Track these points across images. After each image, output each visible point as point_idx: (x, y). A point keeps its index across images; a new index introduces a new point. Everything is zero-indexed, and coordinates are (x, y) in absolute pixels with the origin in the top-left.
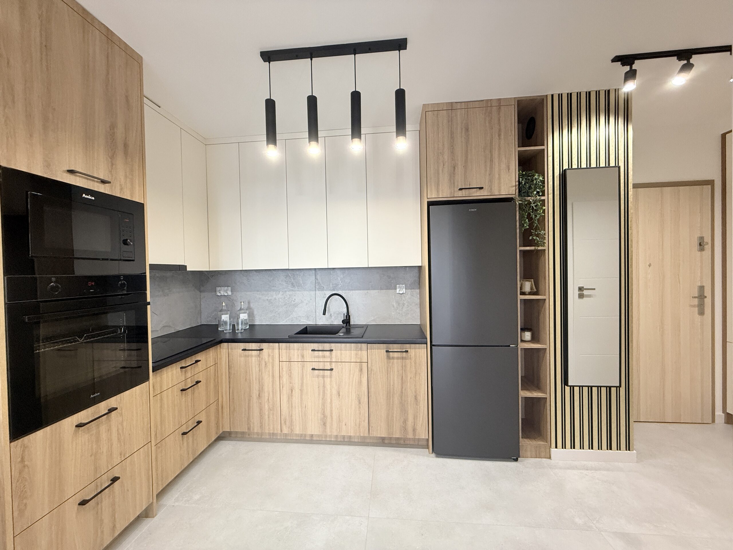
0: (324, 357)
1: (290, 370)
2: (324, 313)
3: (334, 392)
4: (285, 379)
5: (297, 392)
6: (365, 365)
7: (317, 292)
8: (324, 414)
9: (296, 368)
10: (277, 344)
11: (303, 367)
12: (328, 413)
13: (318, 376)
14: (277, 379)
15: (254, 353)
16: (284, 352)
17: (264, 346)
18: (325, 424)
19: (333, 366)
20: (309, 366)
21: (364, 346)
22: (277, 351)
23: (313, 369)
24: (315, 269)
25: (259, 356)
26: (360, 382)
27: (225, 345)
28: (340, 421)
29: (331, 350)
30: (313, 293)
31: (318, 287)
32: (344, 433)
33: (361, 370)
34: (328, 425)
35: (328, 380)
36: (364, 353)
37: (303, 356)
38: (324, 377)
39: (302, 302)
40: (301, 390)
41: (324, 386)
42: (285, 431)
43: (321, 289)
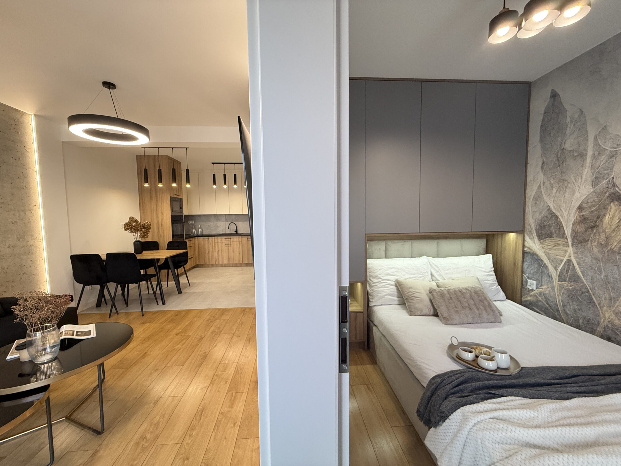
0: (228, 240)
1: (218, 245)
2: (229, 228)
3: (232, 251)
4: (216, 248)
5: (220, 251)
6: (241, 243)
7: (226, 223)
8: (229, 258)
9: (220, 244)
10: (213, 237)
11: (222, 244)
12: (230, 257)
13: (227, 246)
14: (214, 248)
15: (206, 240)
16: (216, 240)
17: (210, 238)
18: (229, 260)
19: (231, 243)
20: (224, 244)
21: (241, 237)
22: (214, 239)
23: (225, 244)
24: (225, 215)
25: (208, 241)
26: (240, 247)
27: (197, 237)
28: (233, 259)
29: (231, 238)
30: (224, 223)
31: (226, 220)
32: (235, 263)
33: (240, 244)
34: (230, 261)
35: (230, 247)
36: (241, 239)
37: (222, 240)
38: (228, 246)
39: (220, 226)
40: (222, 251)
41: (229, 249)
42: (217, 263)
43: (227, 221)
